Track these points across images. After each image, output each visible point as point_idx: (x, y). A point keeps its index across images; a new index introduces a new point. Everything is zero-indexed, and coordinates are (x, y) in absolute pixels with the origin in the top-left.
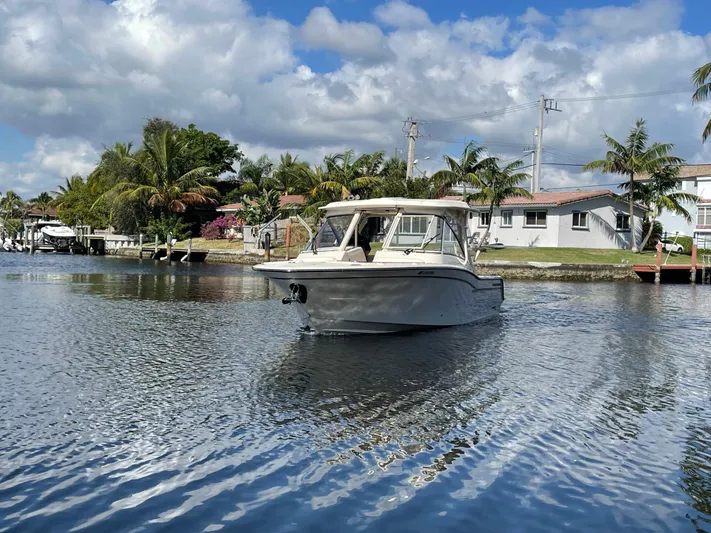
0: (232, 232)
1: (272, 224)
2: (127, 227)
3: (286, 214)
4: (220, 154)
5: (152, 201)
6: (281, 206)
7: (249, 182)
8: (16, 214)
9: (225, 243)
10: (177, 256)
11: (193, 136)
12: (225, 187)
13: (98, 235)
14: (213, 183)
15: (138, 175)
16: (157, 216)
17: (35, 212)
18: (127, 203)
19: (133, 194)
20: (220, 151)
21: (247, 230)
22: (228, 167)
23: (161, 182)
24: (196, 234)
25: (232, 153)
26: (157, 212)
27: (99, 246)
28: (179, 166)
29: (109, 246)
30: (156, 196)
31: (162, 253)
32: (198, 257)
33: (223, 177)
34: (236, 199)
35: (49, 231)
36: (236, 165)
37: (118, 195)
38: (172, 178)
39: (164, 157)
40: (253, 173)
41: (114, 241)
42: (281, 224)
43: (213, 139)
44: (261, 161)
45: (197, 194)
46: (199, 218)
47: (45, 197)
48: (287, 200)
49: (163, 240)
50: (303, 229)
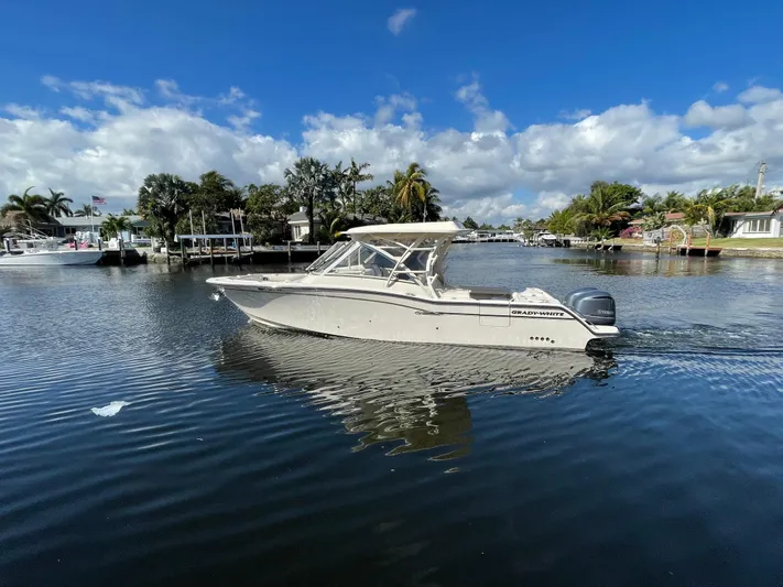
0: (636, 234)
1: (660, 230)
2: (581, 234)
3: (669, 224)
4: (631, 194)
5: (594, 221)
6: (666, 220)
7: (648, 209)
8: (530, 229)
9: (633, 240)
10: (606, 247)
11: (616, 188)
12: (633, 211)
13: (567, 238)
14: (626, 210)
15: (587, 209)
16: (596, 228)
17: (538, 227)
18: (581, 223)
19: (585, 218)
20: (631, 193)
21: (645, 234)
22: (635, 201)
23: (598, 211)
24: (616, 235)
25: (638, 193)
26: (596, 226)
27: (567, 243)
28: (608, 202)
29: (572, 243)
30: (596, 218)
31: (599, 246)
32: (617, 248)
33: (633, 206)
34: (639, 217)
35: (545, 237)
36: (640, 200)
37: (578, 219)
38: (604, 209)
39: (600, 200)
40: (651, 203)
41: (575, 240)
42: (665, 230)
43: (627, 187)
44: (655, 196)
45: (617, 217)
46: (618, 228)
47: (542, 221)
48: (669, 216)
49: (599, 240)
50: (680, 232)
